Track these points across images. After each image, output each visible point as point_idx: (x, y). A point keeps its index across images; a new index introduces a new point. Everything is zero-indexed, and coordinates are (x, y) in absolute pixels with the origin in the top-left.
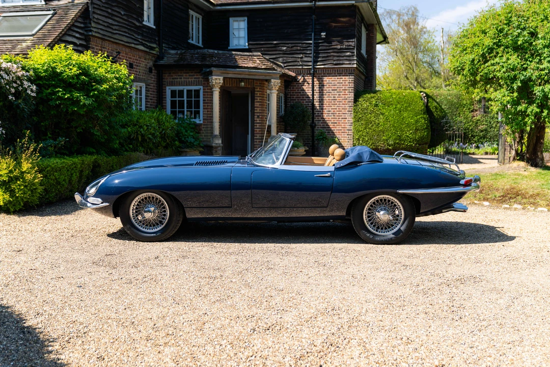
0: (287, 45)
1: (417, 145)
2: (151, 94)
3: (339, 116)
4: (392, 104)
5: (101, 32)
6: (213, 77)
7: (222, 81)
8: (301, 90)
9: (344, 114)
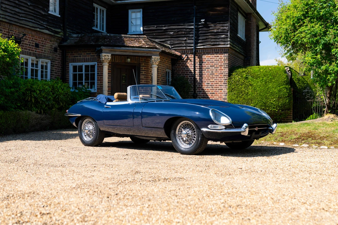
0: (174, 31)
1: (280, 111)
2: (56, 69)
3: (216, 87)
4: (259, 77)
5: (9, 18)
6: (103, 54)
7: (110, 57)
8: (185, 67)
9: (220, 85)
